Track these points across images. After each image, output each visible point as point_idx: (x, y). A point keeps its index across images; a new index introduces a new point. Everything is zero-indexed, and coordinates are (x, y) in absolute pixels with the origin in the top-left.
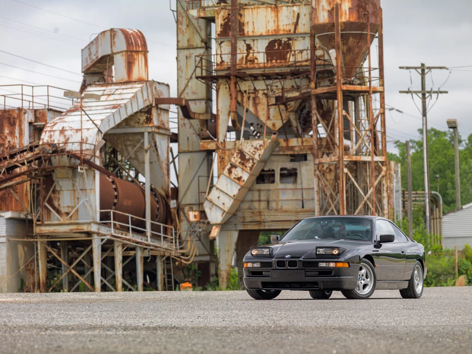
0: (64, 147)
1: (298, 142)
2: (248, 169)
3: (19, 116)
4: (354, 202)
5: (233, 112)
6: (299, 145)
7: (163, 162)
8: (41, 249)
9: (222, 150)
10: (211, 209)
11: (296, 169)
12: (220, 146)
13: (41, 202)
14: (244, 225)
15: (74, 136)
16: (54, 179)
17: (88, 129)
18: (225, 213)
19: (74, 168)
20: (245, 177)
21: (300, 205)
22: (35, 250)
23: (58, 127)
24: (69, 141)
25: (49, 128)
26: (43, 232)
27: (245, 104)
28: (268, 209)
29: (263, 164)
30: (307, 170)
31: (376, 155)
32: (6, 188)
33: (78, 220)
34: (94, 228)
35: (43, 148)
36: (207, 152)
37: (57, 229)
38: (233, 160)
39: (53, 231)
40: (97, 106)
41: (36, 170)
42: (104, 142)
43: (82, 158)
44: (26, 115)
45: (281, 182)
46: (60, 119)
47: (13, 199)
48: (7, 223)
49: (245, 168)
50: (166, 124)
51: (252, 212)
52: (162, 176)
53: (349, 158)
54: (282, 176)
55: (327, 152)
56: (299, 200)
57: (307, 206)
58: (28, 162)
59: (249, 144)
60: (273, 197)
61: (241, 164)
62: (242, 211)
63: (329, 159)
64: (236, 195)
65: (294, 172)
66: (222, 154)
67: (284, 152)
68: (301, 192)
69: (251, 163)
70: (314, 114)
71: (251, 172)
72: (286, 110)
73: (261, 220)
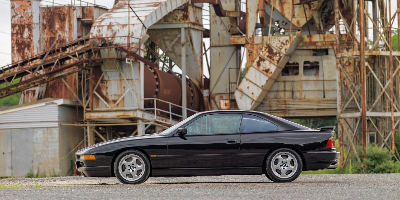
0: (112, 41)
1: (320, 38)
2: (276, 62)
3: (69, 12)
4: (371, 92)
5: (261, 10)
6: (321, 40)
7: (197, 55)
8: (90, 134)
9: (251, 44)
10: (241, 98)
11: (318, 63)
12: (249, 41)
13: (90, 91)
15: (121, 31)
16: (103, 69)
17: (134, 25)
18: (254, 102)
19: (121, 60)
20: (273, 68)
21: (321, 95)
22: (85, 134)
23: (106, 22)
24: (116, 35)
25: (98, 23)
26: (93, 118)
27: (272, 4)
28: (293, 98)
29: (288, 57)
30: (328, 63)
31: (394, 51)
32: (58, 77)
33: (124, 107)
34: (139, 115)
35: (94, 42)
36: (236, 47)
37: (106, 115)
38: (261, 54)
39: (102, 117)
40: (140, 4)
41: (86, 61)
42: (148, 36)
43: (130, 51)
44: (75, 12)
45: (305, 74)
46: (107, 15)
47: (63, 87)
48: (59, 110)
49: (271, 60)
50: (200, 21)
51: (278, 101)
52: (196, 68)
53: (369, 52)
54: (305, 68)
55: (347, 47)
56: (321, 90)
57: (329, 96)
58: (79, 55)
59: (276, 40)
60: (297, 87)
61: (269, 57)
62: (269, 100)
63: (348, 53)
64: (264, 86)
65: (316, 65)
66: (251, 48)
67: (308, 47)
68: (322, 83)
69: (278, 57)
70: (336, 12)
71: (278, 64)
72: (310, 9)
73: (286, 108)
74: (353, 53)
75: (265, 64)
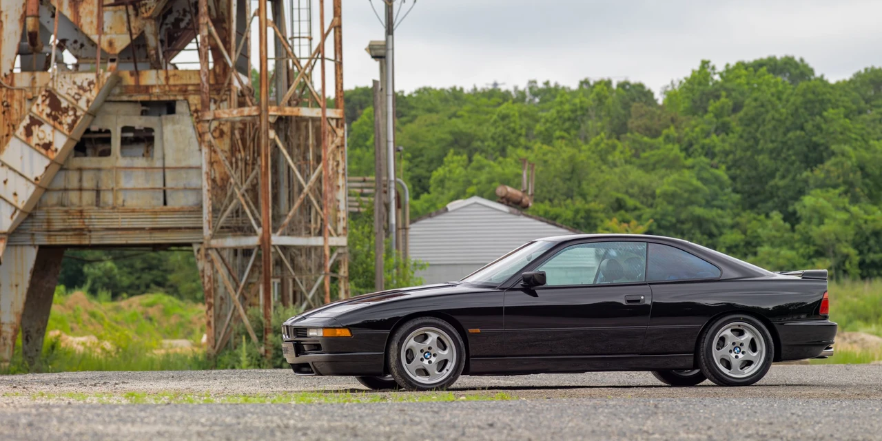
1: (158, 77)
2: (66, 127)
5: (31, 16)
6: (160, 83)
9: (8, 89)
11: (151, 130)
12: (4, 83)
14: (50, 236)
18: (18, 212)
20: (60, 141)
21: (158, 199)
28: (98, 205)
29: (91, 118)
30: (174, 132)
38: (34, 109)
45: (123, 155)
49: (59, 125)
51: (66, 212)
53: (277, 110)
54: (125, 142)
56: (160, 189)
57: (176, 201)
59: (68, 79)
60: (106, 182)
61: (51, 117)
62: (45, 209)
63: (231, 112)
64: (39, 178)
65: (148, 134)
66: (7, 98)
67: (131, 96)
68: (162, 174)
69: (70, 116)
70: (203, 24)
71: (71, 133)
72: (137, 15)
73: (83, 227)
74: (242, 111)
75: (43, 131)
